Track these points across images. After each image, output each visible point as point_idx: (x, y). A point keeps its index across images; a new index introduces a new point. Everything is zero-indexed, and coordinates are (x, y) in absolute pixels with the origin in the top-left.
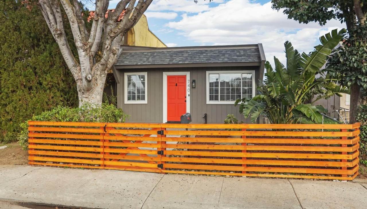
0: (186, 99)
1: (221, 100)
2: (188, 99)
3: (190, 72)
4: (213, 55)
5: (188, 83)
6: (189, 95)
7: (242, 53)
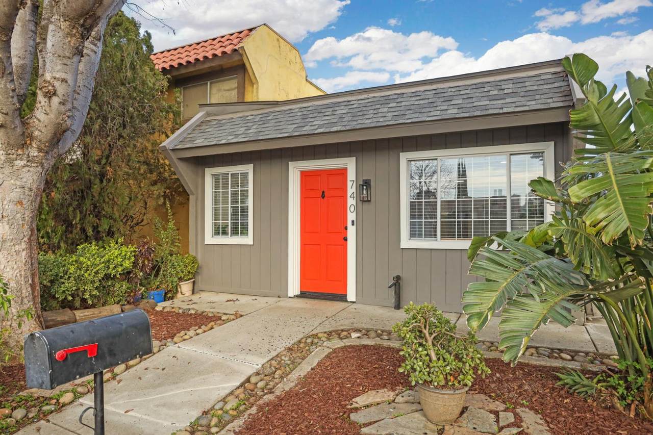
0: (346, 233)
1: (443, 236)
2: (351, 232)
3: (354, 158)
4: (417, 103)
5: (351, 190)
6: (353, 222)
7: (509, 88)
